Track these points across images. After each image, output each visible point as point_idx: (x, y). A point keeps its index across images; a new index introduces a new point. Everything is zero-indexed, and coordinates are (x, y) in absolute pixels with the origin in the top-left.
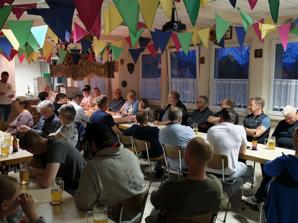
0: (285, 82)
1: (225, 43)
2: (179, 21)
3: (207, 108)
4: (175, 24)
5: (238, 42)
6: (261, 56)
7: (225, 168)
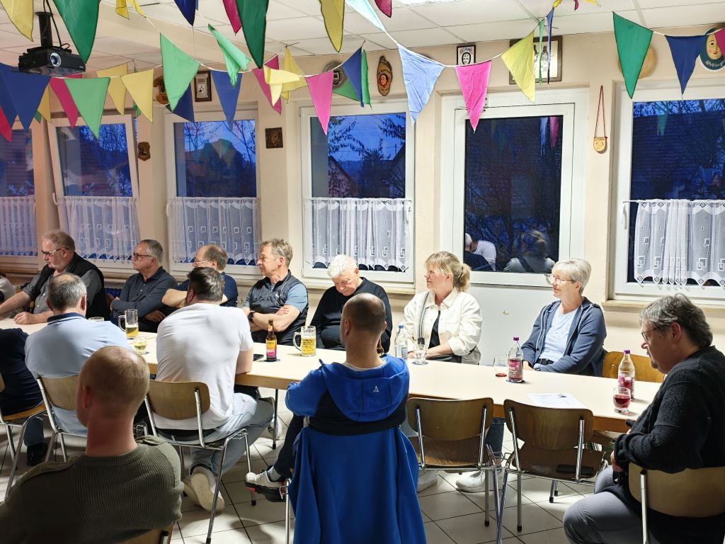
0: (333, 204)
1: (194, 110)
2: (64, 47)
3: (161, 271)
4: (54, 54)
5: (222, 109)
6: (280, 145)
7: (202, 413)
